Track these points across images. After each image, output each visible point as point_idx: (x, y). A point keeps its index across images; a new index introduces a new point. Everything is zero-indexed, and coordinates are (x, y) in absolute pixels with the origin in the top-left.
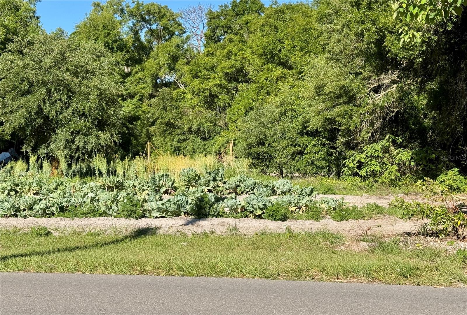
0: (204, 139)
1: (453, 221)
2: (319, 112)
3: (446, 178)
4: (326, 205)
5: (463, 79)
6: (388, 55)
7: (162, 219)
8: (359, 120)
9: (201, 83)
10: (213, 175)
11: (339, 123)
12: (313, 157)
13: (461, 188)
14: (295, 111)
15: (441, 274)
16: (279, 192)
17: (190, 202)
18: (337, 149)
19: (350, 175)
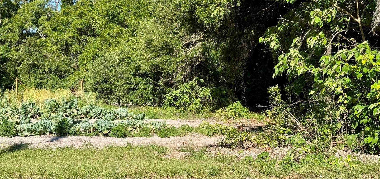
0: (61, 77)
1: (241, 137)
2: (148, 60)
3: (232, 107)
4: (154, 126)
5: (245, 40)
6: (197, 21)
7: (31, 137)
8: (176, 66)
9: (59, 35)
10: (69, 104)
11: (162, 68)
12: (143, 92)
13: (242, 114)
14: (130, 58)
15: (236, 173)
16: (118, 117)
17: (53, 124)
18: (160, 87)
19: (169, 105)
